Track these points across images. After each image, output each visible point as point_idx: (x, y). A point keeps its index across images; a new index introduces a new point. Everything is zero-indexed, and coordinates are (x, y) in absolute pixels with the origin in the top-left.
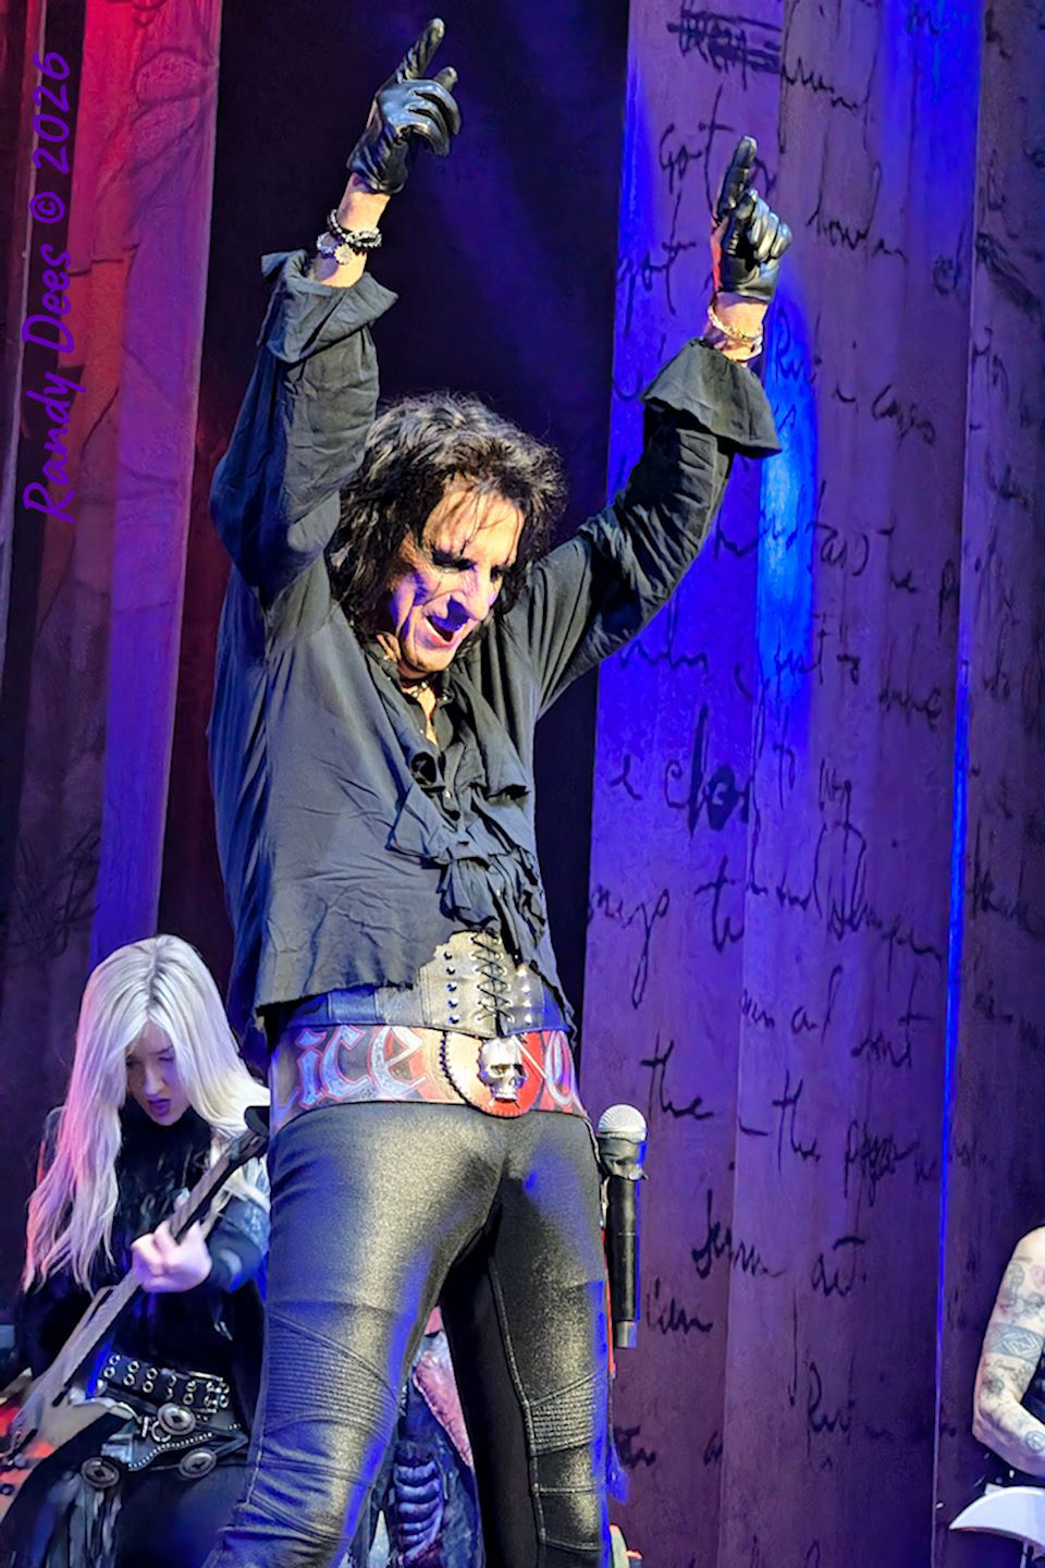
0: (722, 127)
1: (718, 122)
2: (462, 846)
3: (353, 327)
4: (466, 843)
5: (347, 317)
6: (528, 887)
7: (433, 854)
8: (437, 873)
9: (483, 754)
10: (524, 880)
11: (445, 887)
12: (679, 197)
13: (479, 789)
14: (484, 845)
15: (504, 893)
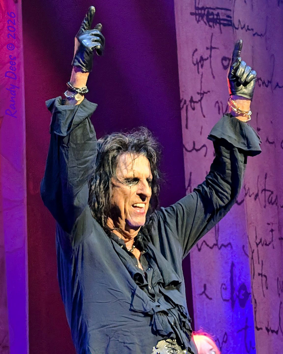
0: (215, 48)
1: (213, 46)
2: (157, 307)
3: (84, 118)
4: (159, 306)
5: (81, 115)
6: (183, 320)
7: (148, 311)
8: (149, 318)
9: (161, 271)
10: (181, 317)
11: (153, 323)
12: (202, 75)
13: (161, 284)
14: (165, 306)
15: (175, 323)
